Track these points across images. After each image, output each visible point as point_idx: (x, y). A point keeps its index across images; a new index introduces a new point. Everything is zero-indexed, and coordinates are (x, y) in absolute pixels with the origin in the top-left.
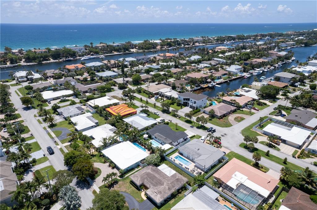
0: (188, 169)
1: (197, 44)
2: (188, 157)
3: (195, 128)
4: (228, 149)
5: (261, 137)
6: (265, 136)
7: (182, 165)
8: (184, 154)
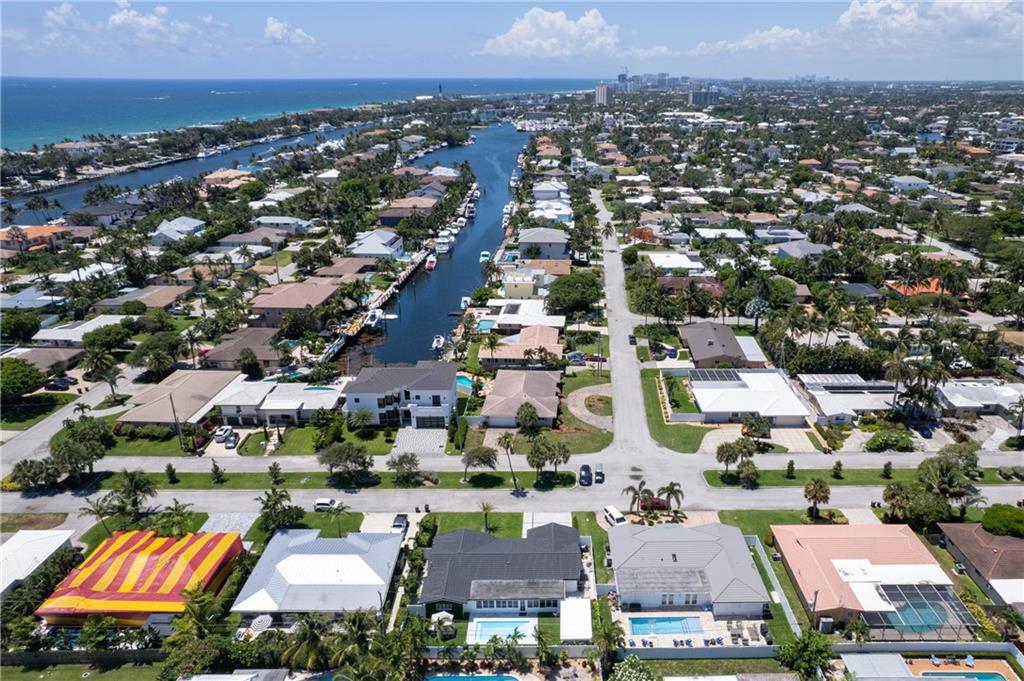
0: (719, 641)
1: (89, 171)
2: (664, 603)
3: (532, 492)
4: (702, 510)
5: (712, 432)
6: (716, 425)
7: (688, 642)
8: (644, 603)
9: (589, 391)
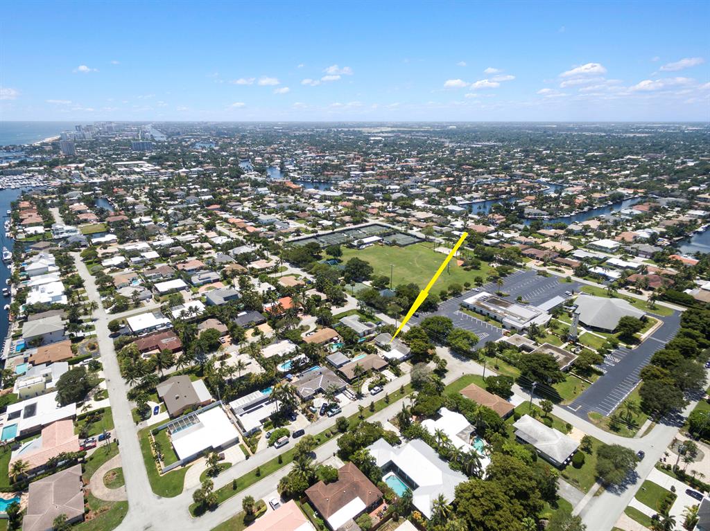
5: (189, 471)
6: (191, 463)
9: (105, 469)
